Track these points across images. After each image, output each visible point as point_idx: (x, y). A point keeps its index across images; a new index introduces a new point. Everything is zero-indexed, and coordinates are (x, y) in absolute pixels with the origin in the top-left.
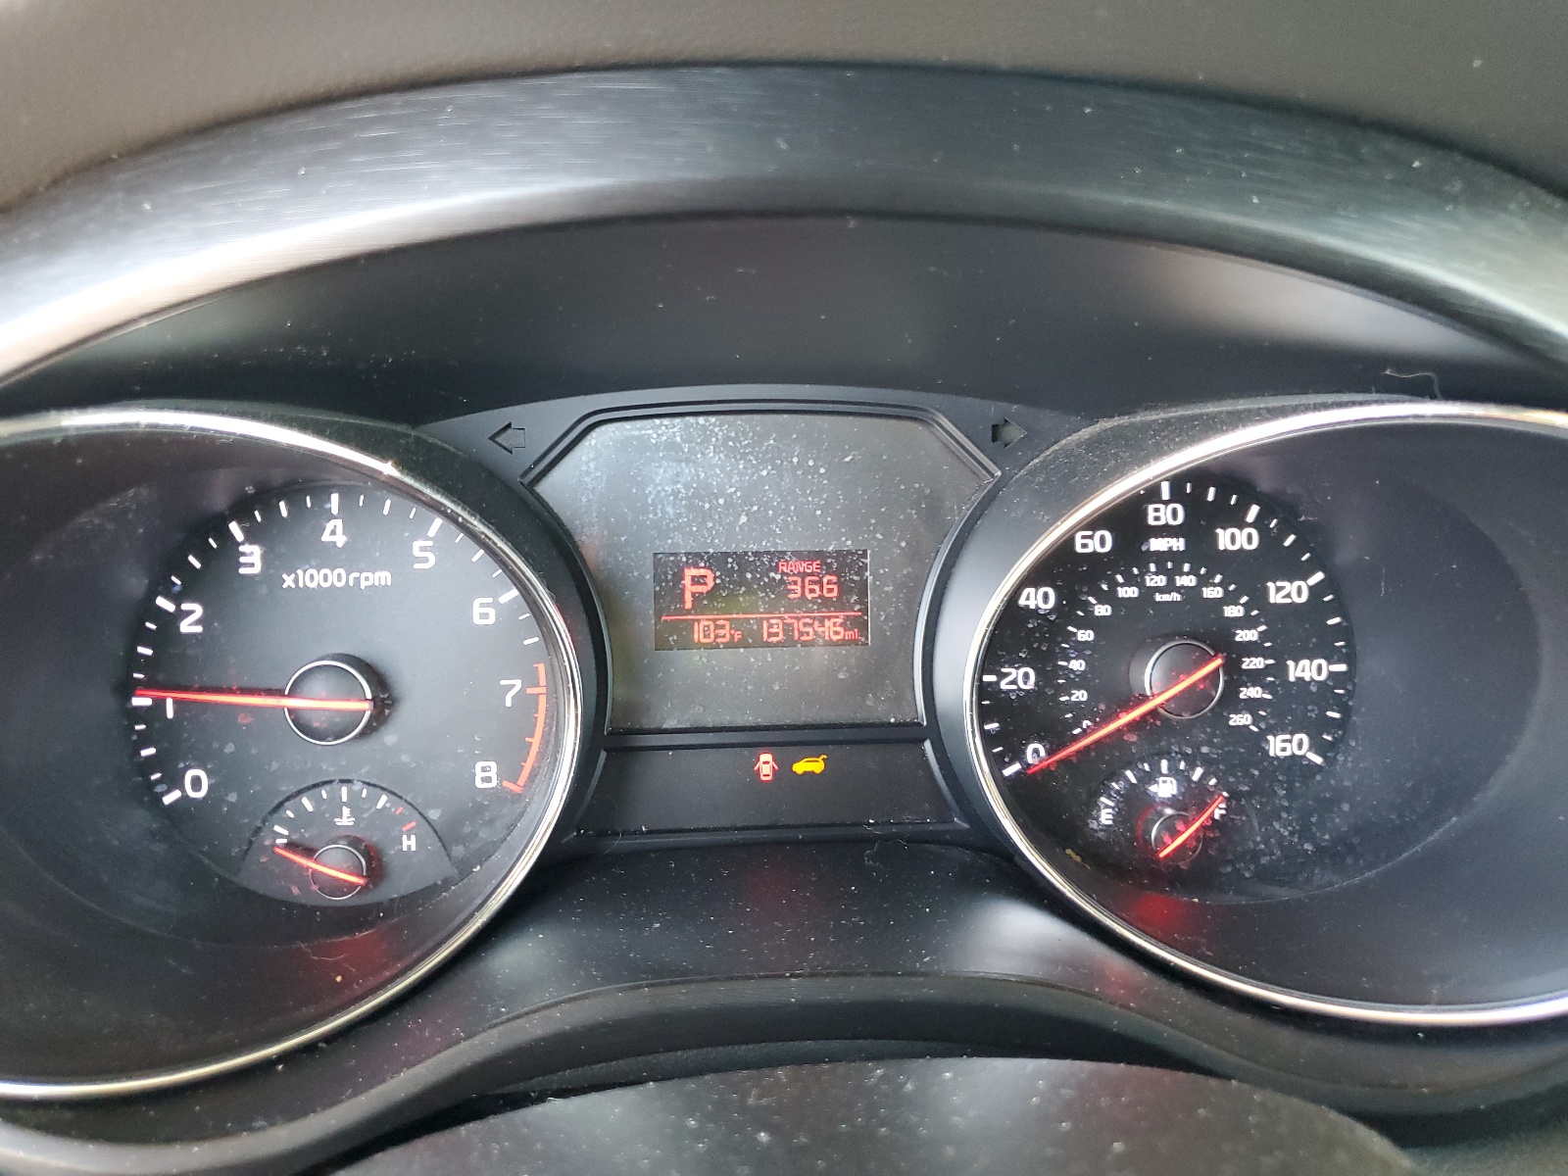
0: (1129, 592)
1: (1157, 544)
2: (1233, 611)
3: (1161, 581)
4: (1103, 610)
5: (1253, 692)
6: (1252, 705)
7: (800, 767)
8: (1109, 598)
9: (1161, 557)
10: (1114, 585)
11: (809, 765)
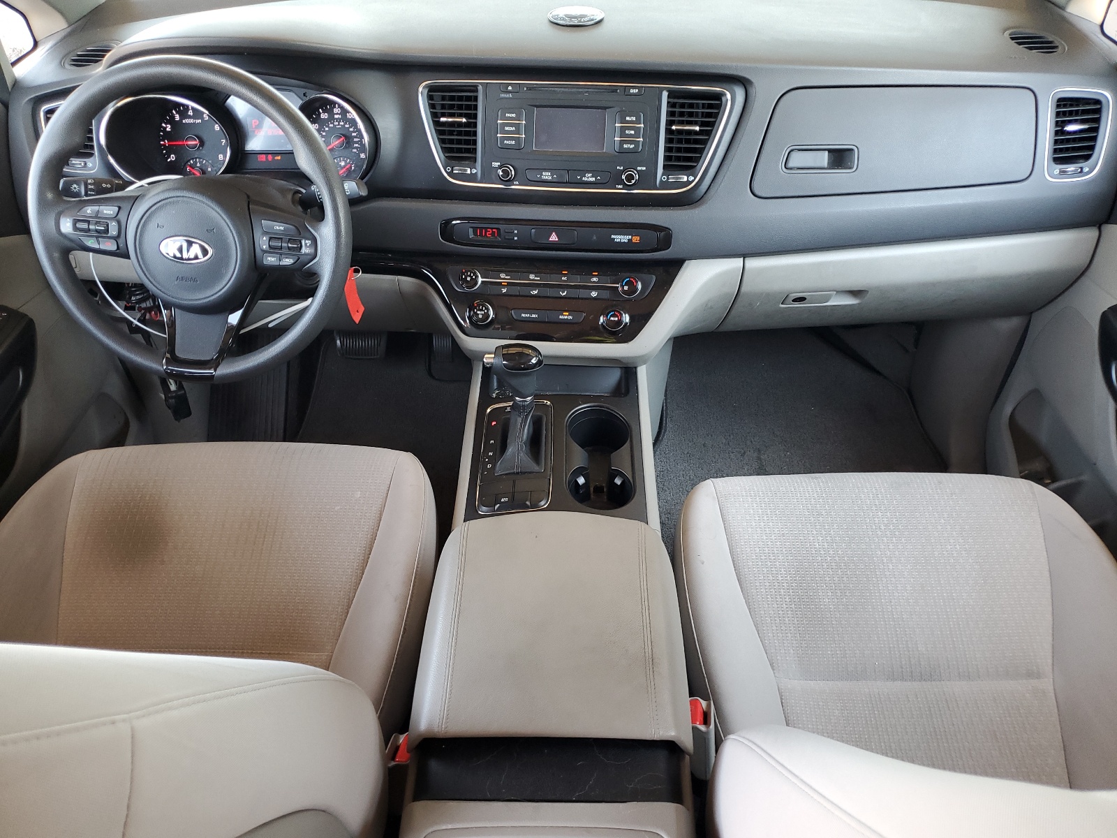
0: (331, 125)
1: (336, 116)
2: (351, 129)
3: (337, 123)
4: (327, 129)
5: (357, 145)
6: (356, 148)
7: (276, 158)
8: (328, 127)
9: (336, 119)
10: (329, 124)
11: (279, 158)
